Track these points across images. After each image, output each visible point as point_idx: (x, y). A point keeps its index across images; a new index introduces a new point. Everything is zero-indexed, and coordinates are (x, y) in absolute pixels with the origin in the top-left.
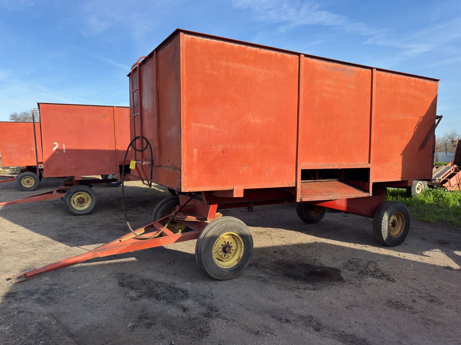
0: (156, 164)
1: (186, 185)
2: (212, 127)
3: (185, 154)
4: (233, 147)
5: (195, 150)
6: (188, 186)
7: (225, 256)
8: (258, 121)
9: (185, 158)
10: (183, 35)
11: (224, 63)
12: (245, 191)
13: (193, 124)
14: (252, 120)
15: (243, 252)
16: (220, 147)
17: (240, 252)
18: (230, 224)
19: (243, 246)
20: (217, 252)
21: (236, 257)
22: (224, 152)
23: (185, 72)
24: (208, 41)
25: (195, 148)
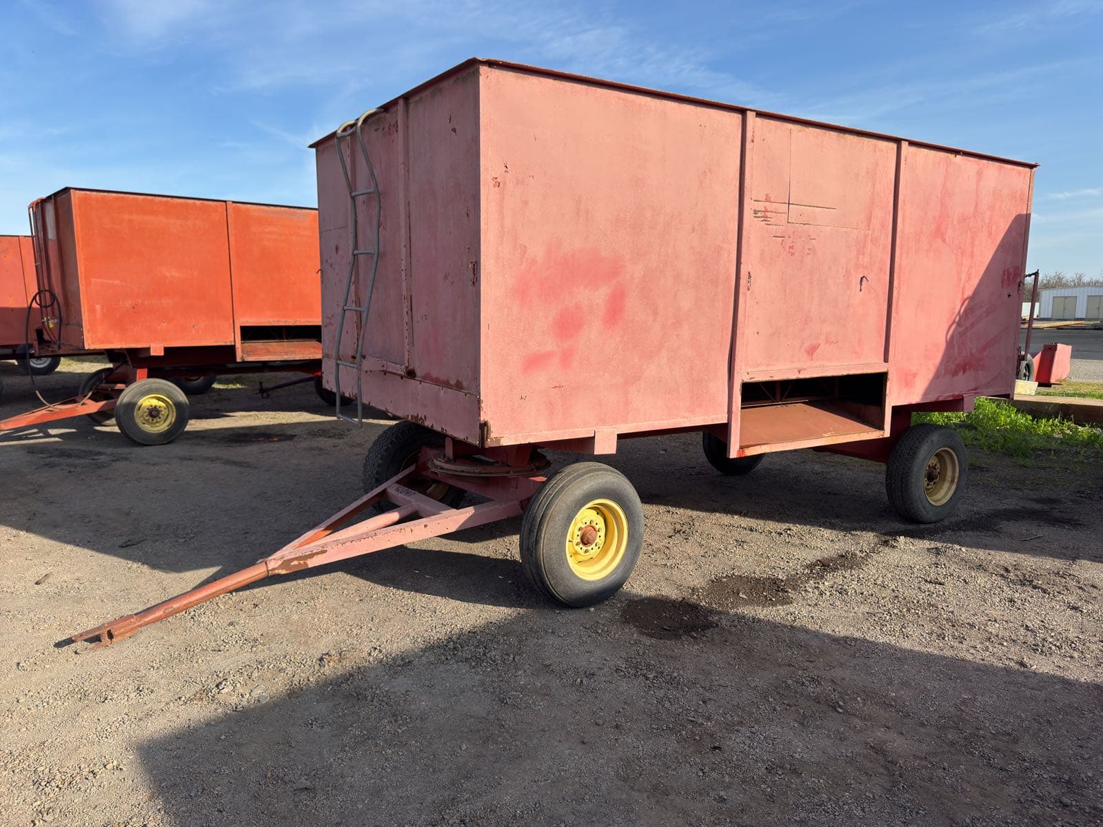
0: (64, 322)
1: (89, 342)
2: (117, 282)
3: (86, 311)
4: (146, 303)
5: (98, 307)
6: (93, 343)
7: (153, 420)
8: (177, 275)
9: (86, 314)
10: (74, 193)
11: (126, 217)
12: (166, 349)
13: (93, 280)
14: (167, 274)
15: (175, 417)
16: (128, 303)
17: (172, 417)
18: (154, 386)
19: (175, 410)
20: (142, 416)
21: (168, 422)
22: (134, 308)
23: (79, 228)
24: (105, 196)
25: (98, 304)
